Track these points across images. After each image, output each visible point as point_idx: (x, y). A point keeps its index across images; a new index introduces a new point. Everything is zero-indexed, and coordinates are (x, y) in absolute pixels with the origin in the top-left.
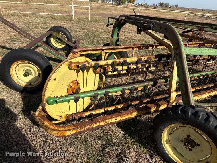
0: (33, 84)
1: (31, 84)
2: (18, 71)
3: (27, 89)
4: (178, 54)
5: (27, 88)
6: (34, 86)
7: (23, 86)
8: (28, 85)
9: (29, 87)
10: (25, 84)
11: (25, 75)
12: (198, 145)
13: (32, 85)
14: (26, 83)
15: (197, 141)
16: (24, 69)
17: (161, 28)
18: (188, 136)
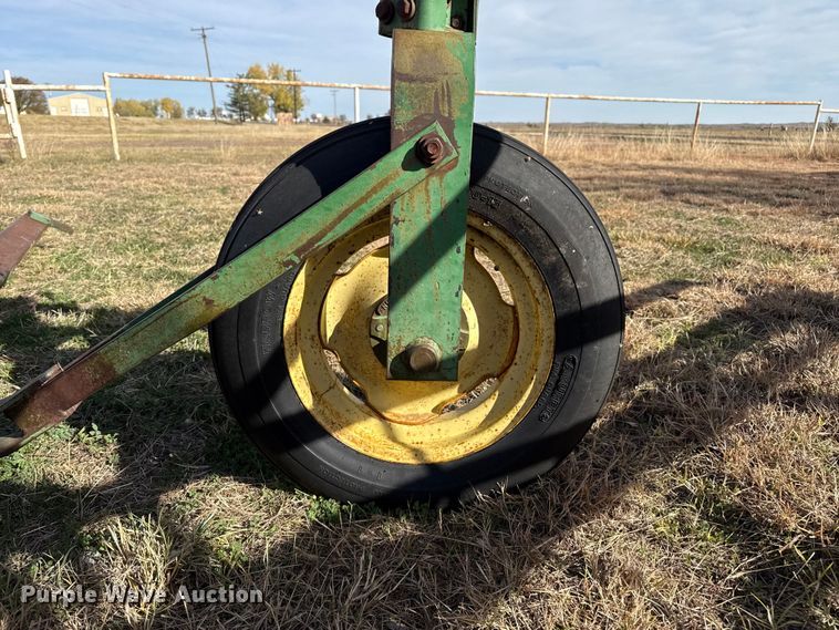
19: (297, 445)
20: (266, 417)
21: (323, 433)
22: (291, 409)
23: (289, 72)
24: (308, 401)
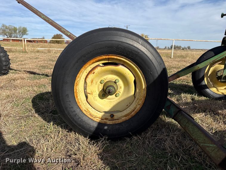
0: (117, 115)
1: (112, 116)
2: (91, 84)
3: (106, 128)
5: (105, 124)
6: (120, 121)
7: (98, 120)
8: (106, 119)
9: (109, 122)
10: (100, 115)
13: (115, 117)
14: (103, 113)
16: (102, 79)
19: (204, 89)
20: (200, 84)
21: (208, 88)
22: (204, 84)
23: (146, 36)
24: (206, 84)
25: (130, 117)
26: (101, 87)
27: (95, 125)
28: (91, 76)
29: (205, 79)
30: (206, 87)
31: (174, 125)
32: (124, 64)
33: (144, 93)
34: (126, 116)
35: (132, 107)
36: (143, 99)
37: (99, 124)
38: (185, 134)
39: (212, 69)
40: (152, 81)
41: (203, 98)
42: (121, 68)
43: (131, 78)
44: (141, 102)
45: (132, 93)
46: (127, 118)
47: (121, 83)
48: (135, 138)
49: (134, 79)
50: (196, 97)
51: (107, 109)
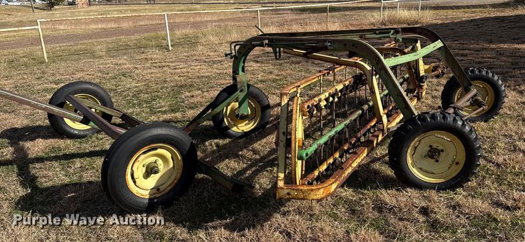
0: (162, 188)
1: (158, 190)
2: (136, 170)
3: (156, 200)
4: (381, 69)
5: (155, 198)
7: (147, 197)
8: (154, 194)
9: (157, 195)
10: (147, 192)
11: (147, 174)
12: (442, 151)
13: (161, 190)
14: (150, 190)
15: (440, 148)
16: (144, 163)
17: (345, 45)
18: (431, 146)
20: (222, 127)
21: (229, 129)
22: (225, 125)
24: (227, 124)
25: (173, 185)
26: (144, 169)
27: (147, 201)
28: (136, 165)
29: (225, 120)
30: (227, 128)
31: (206, 179)
32: (161, 147)
33: (181, 164)
34: (170, 185)
35: (173, 177)
36: (181, 169)
37: (150, 199)
38: (215, 183)
39: (229, 108)
40: (185, 153)
41: (227, 141)
42: (160, 151)
43: (168, 155)
44: (180, 171)
45: (171, 165)
46: (171, 187)
47: (160, 162)
48: (182, 199)
49: (171, 155)
50: (221, 142)
51: (153, 185)
